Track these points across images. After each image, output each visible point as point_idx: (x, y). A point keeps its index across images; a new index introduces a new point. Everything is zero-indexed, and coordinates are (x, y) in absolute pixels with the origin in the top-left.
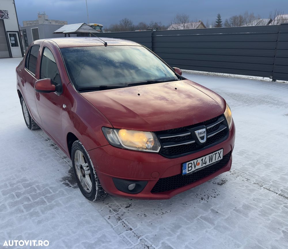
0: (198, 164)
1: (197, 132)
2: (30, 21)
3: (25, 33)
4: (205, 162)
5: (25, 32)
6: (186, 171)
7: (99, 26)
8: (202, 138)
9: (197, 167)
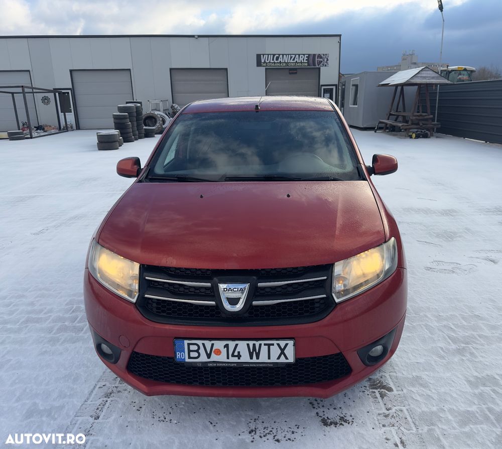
0: (218, 352)
1: (222, 286)
2: (388, 67)
3: (344, 87)
4: (236, 354)
5: (344, 85)
6: (183, 356)
7: (468, 69)
8: (234, 301)
9: (214, 358)
